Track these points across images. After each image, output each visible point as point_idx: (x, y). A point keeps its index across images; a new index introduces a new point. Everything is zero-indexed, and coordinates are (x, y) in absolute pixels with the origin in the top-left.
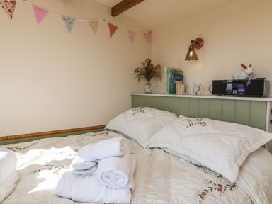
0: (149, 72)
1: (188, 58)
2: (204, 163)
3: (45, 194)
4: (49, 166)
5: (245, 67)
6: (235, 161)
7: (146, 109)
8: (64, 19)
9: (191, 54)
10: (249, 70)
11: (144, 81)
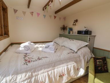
0: (64, 28)
1: (73, 25)
2: (72, 49)
3: (40, 51)
4: (40, 47)
5: (85, 28)
6: (78, 48)
7: (62, 37)
8: (44, 15)
9: (74, 24)
10: (86, 28)
11: (63, 30)
